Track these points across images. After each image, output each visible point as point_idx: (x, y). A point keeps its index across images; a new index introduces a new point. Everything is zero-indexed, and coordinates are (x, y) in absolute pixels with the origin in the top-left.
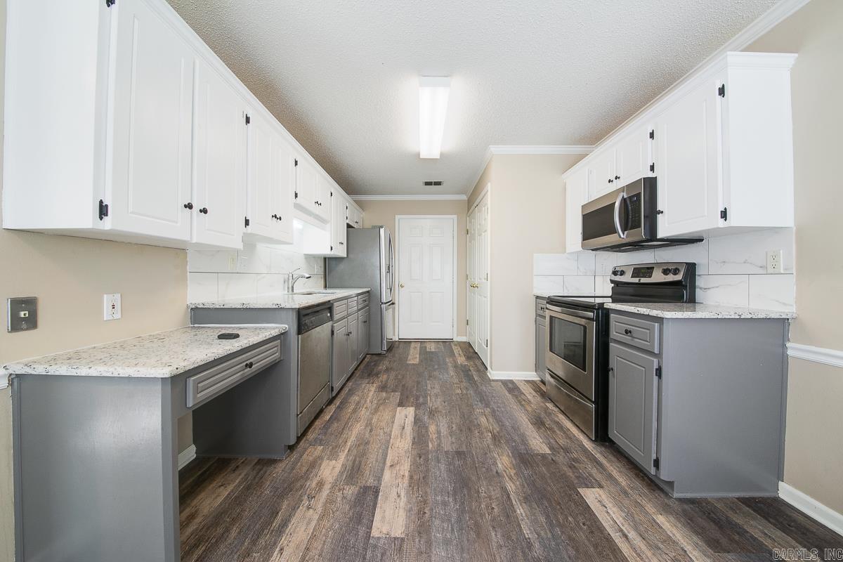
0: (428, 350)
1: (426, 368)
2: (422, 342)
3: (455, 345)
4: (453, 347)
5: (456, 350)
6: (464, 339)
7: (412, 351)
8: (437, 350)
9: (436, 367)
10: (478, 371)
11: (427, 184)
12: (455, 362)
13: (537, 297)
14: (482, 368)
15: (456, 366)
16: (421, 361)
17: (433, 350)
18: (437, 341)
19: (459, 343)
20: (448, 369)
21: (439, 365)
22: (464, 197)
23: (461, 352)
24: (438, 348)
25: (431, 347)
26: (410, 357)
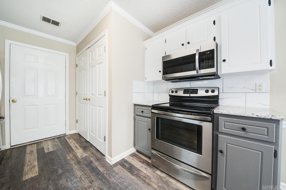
0: (46, 151)
1: (49, 179)
2: (38, 143)
3: (69, 138)
4: (68, 140)
5: (72, 143)
6: (74, 132)
7: (28, 157)
8: (55, 149)
9: (60, 171)
10: (98, 160)
11: (45, 19)
12: (76, 156)
13: (135, 105)
14: (99, 156)
15: (78, 163)
16: (41, 169)
17: (51, 150)
18: (53, 139)
19: (72, 136)
20: (72, 169)
21: (62, 167)
22: (74, 44)
23: (76, 145)
24: (56, 145)
25: (49, 147)
26: (26, 169)
